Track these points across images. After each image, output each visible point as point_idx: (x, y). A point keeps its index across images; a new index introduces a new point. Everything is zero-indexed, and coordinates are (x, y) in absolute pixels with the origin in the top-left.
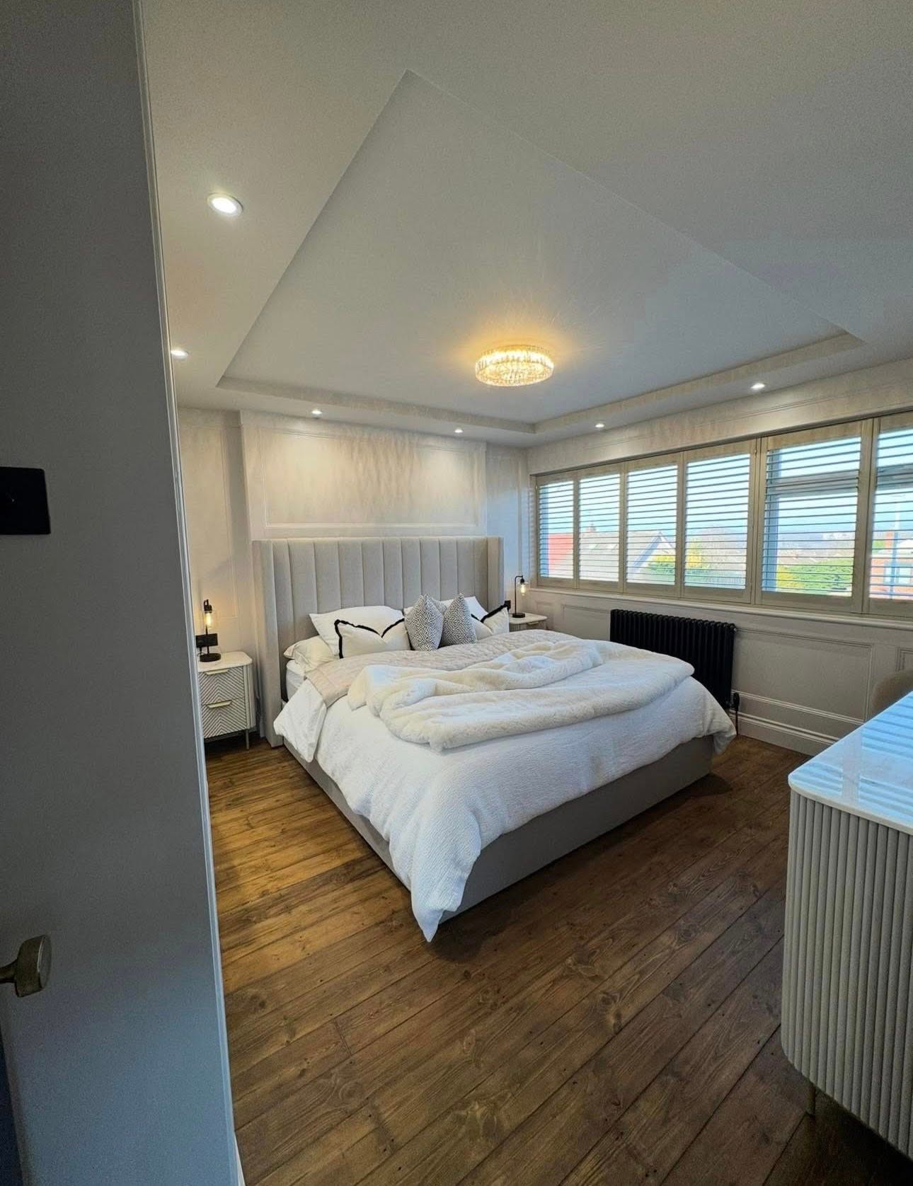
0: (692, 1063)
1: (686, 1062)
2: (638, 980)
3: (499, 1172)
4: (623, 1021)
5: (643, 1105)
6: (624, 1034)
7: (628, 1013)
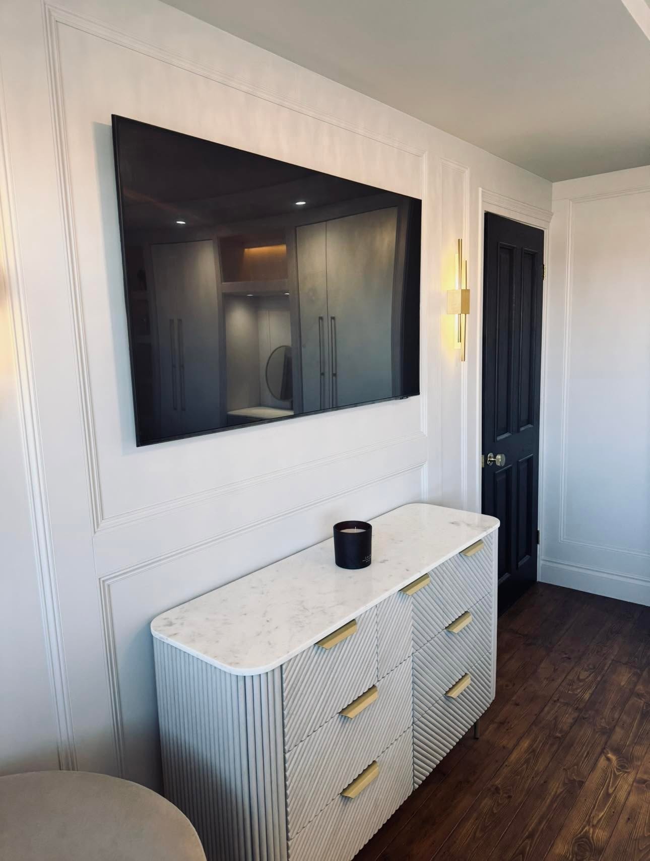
0: (548, 745)
1: (552, 745)
2: (608, 789)
3: (625, 686)
4: (603, 758)
5: (570, 721)
6: (599, 749)
7: (602, 762)
